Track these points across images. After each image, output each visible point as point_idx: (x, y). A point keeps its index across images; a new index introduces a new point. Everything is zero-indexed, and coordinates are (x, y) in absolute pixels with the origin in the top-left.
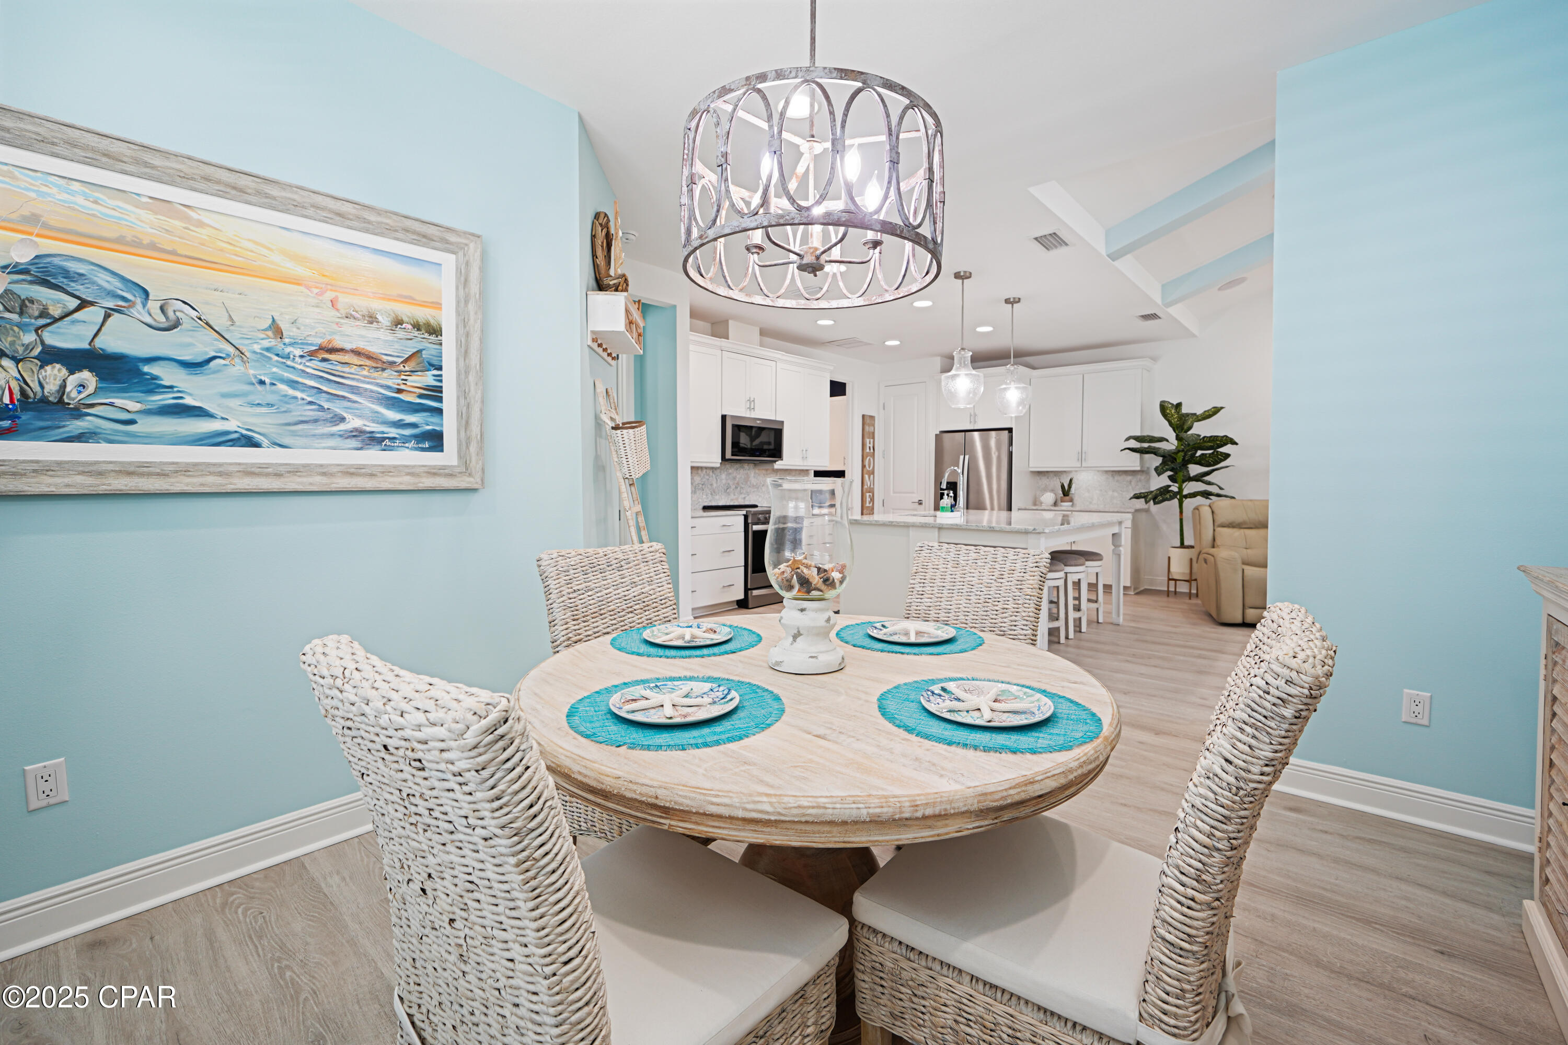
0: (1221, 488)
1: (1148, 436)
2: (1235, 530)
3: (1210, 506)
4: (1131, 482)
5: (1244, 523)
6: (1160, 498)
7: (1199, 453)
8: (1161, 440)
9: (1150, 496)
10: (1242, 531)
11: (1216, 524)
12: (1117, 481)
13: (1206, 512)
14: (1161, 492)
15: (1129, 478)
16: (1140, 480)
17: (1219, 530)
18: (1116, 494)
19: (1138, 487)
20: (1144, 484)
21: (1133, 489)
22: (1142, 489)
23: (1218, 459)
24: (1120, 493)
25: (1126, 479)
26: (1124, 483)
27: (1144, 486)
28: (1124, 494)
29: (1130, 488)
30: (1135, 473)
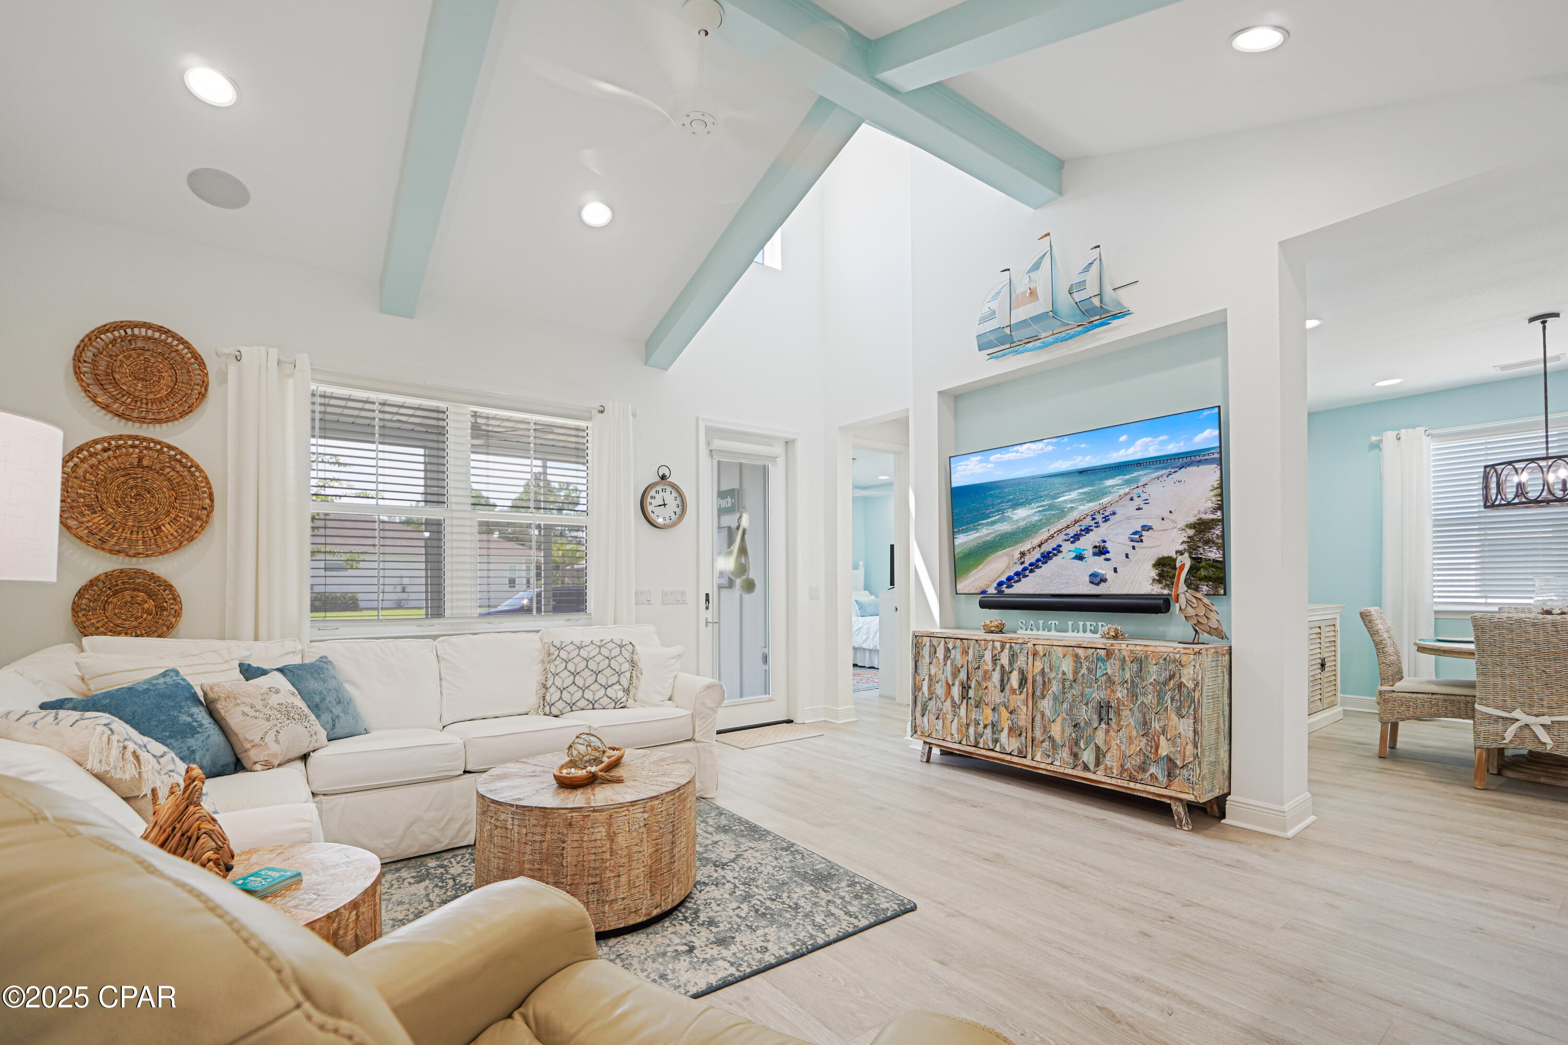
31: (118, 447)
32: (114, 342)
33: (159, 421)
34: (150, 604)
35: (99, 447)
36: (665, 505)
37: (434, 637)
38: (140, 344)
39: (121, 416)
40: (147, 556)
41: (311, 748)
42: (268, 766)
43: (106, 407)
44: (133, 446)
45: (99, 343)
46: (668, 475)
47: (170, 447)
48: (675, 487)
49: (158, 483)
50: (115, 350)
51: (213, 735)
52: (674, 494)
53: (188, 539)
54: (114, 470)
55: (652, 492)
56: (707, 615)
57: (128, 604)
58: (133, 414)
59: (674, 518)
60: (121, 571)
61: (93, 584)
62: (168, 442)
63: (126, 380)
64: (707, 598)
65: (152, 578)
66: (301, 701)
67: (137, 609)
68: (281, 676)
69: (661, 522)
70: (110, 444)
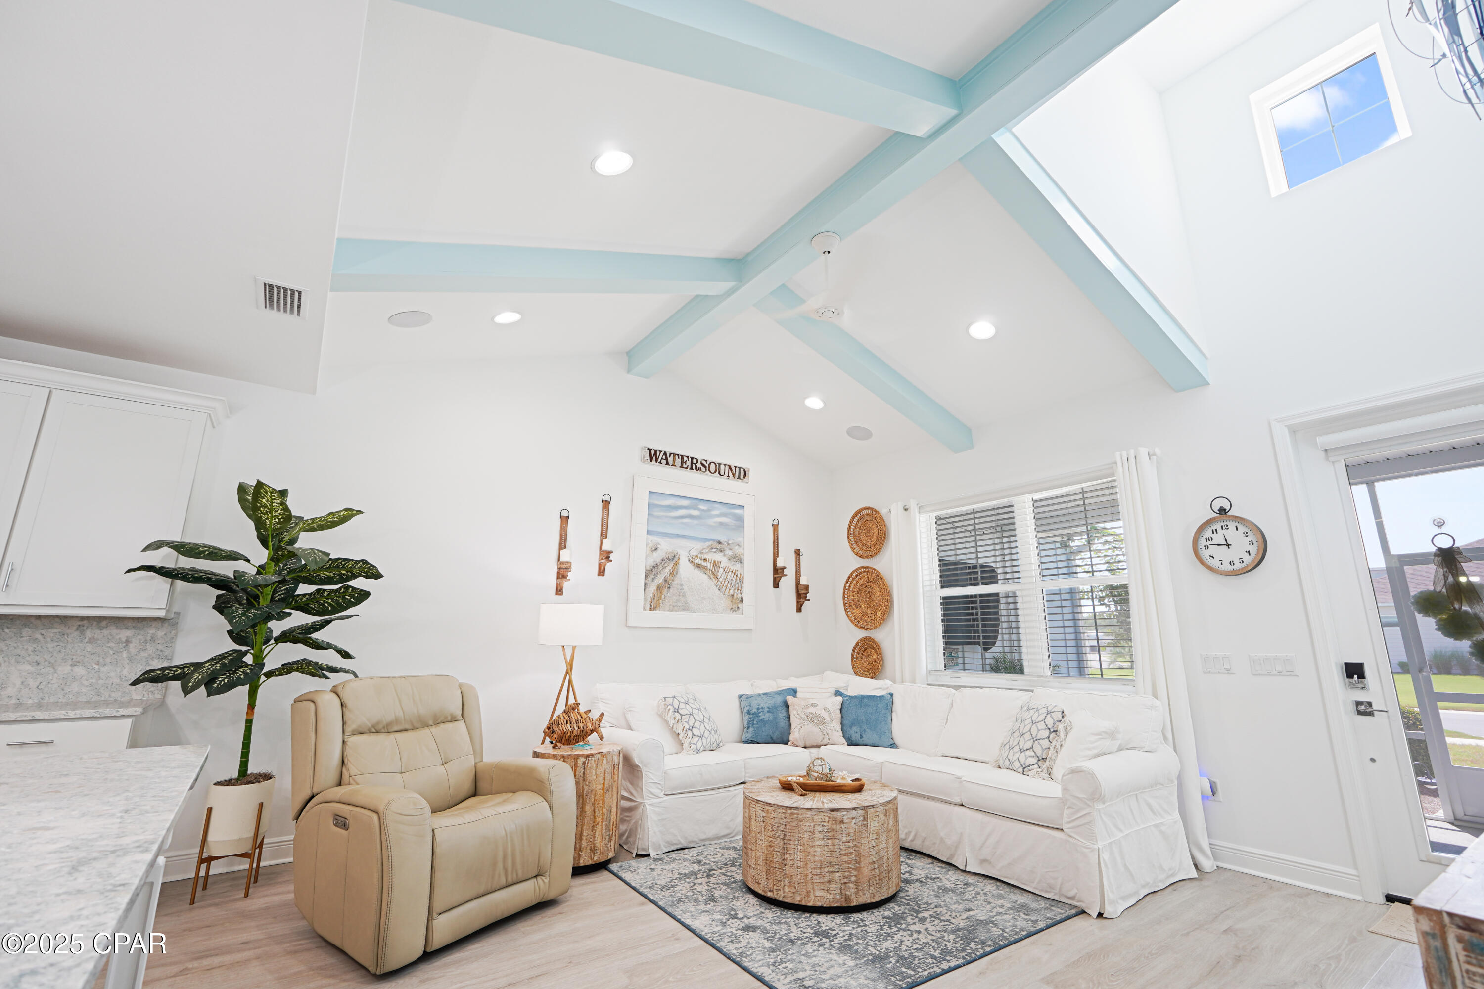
0: (346, 655)
1: (205, 546)
2: (381, 737)
3: (334, 691)
4: (128, 642)
5: (397, 721)
6: (223, 680)
7: (304, 589)
8: (233, 556)
9: (197, 676)
10: (392, 736)
11: (348, 729)
12: (91, 641)
13: (329, 705)
14: (224, 665)
15: (125, 634)
16: (153, 639)
17: (352, 740)
18: (80, 671)
19: (143, 654)
20: (160, 647)
21: (130, 659)
22: (152, 659)
23: (352, 600)
24: (94, 668)
25: (117, 637)
26: (111, 644)
27: (159, 652)
28: (103, 669)
29: (125, 655)
30: (145, 623)
31: (860, 573)
32: (858, 521)
33: (872, 556)
34: (874, 658)
35: (854, 575)
36: (1228, 545)
37: (957, 688)
38: (865, 518)
39: (862, 557)
40: (871, 629)
43: (857, 554)
44: (864, 572)
45: (854, 523)
46: (1228, 508)
47: (874, 569)
48: (1241, 520)
49: (876, 589)
50: (859, 524)
51: (783, 723)
52: (1242, 529)
53: (884, 619)
54: (862, 585)
55: (1208, 533)
56: (1362, 696)
57: (869, 656)
58: (865, 555)
59: (1247, 559)
60: (865, 638)
61: (857, 644)
62: (874, 567)
63: (863, 538)
64: (1354, 671)
65: (874, 642)
66: (830, 714)
67: (871, 659)
68: (840, 699)
69: (1227, 567)
70: (858, 573)
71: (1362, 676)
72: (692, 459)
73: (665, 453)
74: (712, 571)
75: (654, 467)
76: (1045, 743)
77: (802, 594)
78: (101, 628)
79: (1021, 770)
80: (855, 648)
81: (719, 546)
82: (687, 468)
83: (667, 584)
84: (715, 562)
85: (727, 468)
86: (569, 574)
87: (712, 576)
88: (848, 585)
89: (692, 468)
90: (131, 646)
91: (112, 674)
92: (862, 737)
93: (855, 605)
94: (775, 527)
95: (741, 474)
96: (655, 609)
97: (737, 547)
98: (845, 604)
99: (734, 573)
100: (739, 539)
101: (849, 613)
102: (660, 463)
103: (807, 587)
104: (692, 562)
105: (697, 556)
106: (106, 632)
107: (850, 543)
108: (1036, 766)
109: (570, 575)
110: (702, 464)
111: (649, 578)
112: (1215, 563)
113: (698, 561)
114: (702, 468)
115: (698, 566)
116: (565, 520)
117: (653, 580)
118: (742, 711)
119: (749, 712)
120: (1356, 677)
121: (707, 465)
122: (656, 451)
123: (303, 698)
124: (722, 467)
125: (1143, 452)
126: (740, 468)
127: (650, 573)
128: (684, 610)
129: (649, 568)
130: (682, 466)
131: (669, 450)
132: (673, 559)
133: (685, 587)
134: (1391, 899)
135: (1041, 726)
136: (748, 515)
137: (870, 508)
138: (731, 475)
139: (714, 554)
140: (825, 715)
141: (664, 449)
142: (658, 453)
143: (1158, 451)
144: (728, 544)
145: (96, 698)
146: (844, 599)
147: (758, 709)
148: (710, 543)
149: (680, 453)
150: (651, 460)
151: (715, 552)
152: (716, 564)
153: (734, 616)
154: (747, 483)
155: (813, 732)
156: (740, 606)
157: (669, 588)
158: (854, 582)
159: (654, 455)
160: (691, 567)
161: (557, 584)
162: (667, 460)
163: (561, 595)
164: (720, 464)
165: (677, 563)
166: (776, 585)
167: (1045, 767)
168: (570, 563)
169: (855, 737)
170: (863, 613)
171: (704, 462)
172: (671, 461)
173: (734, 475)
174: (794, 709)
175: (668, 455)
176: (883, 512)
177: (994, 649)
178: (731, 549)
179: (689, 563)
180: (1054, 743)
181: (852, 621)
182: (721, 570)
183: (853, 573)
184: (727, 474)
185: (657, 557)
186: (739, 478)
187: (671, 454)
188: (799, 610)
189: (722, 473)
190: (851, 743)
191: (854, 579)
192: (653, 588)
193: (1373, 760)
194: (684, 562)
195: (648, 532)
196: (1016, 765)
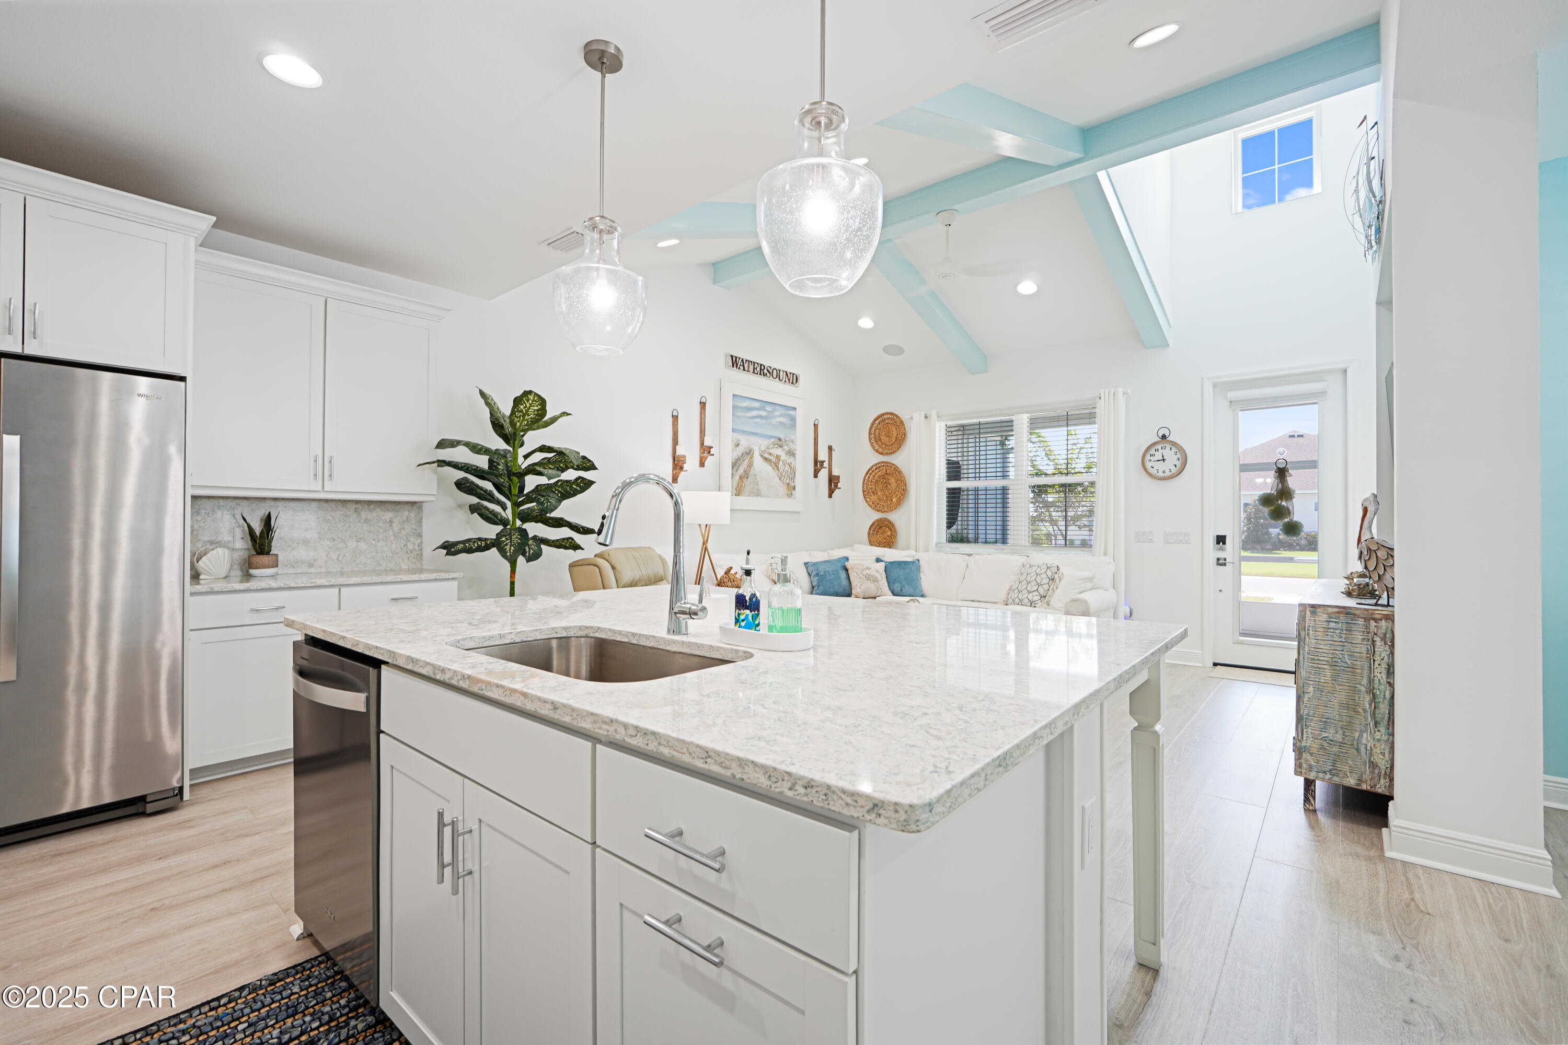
4: (391, 522)
5: (640, 579)
12: (366, 521)
15: (388, 515)
16: (408, 520)
18: (363, 546)
19: (403, 532)
20: (414, 526)
21: (395, 536)
22: (410, 536)
23: (578, 488)
24: (372, 544)
25: (383, 518)
26: (380, 524)
27: (414, 531)
28: (379, 544)
29: (391, 533)
30: (400, 506)
31: (880, 467)
32: (879, 423)
33: (891, 454)
34: (889, 533)
35: (874, 468)
36: (1164, 460)
37: (969, 555)
38: (887, 421)
39: (881, 453)
40: (887, 512)
41: (878, 594)
42: (857, 597)
43: (877, 451)
44: (884, 466)
45: (875, 425)
46: (1167, 436)
47: (893, 465)
48: (1174, 444)
49: (892, 481)
50: (880, 426)
51: (845, 582)
52: (1174, 449)
53: (899, 504)
54: (879, 477)
55: (1152, 451)
56: (1221, 555)
57: (884, 532)
58: (885, 452)
59: (1174, 470)
60: (881, 519)
61: (873, 524)
62: (893, 462)
63: (883, 438)
64: (1221, 540)
65: (889, 522)
66: (880, 575)
67: (885, 535)
68: (883, 564)
69: (1161, 474)
70: (877, 466)
71: (1224, 543)
72: (761, 365)
73: (742, 360)
74: (774, 462)
75: (737, 374)
76: (1046, 587)
77: (833, 482)
78: (371, 511)
79: (1029, 604)
80: (871, 526)
81: (780, 442)
82: (757, 374)
83: (745, 475)
84: (777, 455)
85: (785, 373)
86: (685, 465)
87: (775, 467)
88: (867, 476)
89: (760, 374)
90: (394, 525)
91: (385, 549)
92: (901, 590)
93: (873, 492)
94: (816, 426)
95: (793, 379)
96: (739, 495)
97: (791, 444)
98: (864, 491)
99: (790, 465)
100: (793, 437)
101: (868, 499)
102: (739, 368)
103: (838, 477)
104: (762, 456)
105: (765, 451)
106: (375, 514)
107: (870, 441)
108: (1040, 601)
109: (685, 467)
110: (768, 371)
111: (735, 470)
112: (1153, 471)
113: (766, 456)
114: (768, 374)
115: (766, 459)
116: (675, 418)
117: (737, 470)
118: (809, 575)
119: (817, 575)
120: (1221, 543)
121: (771, 371)
122: (736, 358)
123: (579, 563)
124: (781, 373)
125: (1120, 391)
126: (793, 374)
127: (735, 465)
128: (757, 495)
129: (734, 461)
130: (754, 372)
131: (745, 358)
132: (749, 453)
133: (758, 477)
134: (1215, 664)
135: (1044, 576)
136: (799, 415)
137: (891, 414)
138: (787, 380)
139: (776, 449)
140: (877, 575)
141: (742, 357)
142: (738, 359)
143: (1129, 391)
144: (786, 441)
145: (378, 568)
146: (863, 487)
147: (825, 572)
148: (773, 440)
149: (753, 360)
150: (733, 367)
151: (777, 447)
152: (778, 457)
153: (789, 500)
154: (797, 387)
155: (871, 588)
156: (793, 492)
157: (747, 477)
158: (874, 474)
159: (735, 362)
160: (761, 460)
161: (673, 474)
162: (743, 366)
163: (677, 483)
164: (780, 371)
165: (752, 457)
166: (816, 476)
167: (1045, 601)
168: (684, 457)
169: (897, 589)
170: (879, 499)
171: (769, 369)
172: (746, 369)
173: (789, 380)
174: (853, 572)
175: (745, 361)
176: (904, 417)
177: (955, 527)
178: (787, 445)
179: (760, 457)
180: (1052, 587)
181: (869, 505)
182: (781, 463)
183: (873, 466)
184: (784, 380)
185: (740, 450)
186: (792, 383)
187: (746, 361)
188: (830, 496)
189: (781, 379)
190: (894, 594)
191: (873, 471)
192: (737, 478)
193: (1221, 591)
194: (757, 455)
195: (734, 430)
196: (1026, 601)
